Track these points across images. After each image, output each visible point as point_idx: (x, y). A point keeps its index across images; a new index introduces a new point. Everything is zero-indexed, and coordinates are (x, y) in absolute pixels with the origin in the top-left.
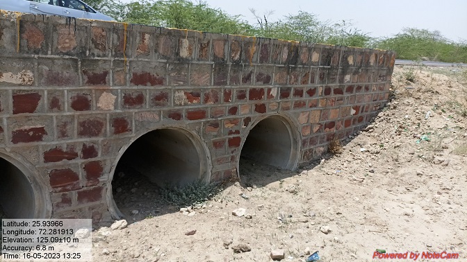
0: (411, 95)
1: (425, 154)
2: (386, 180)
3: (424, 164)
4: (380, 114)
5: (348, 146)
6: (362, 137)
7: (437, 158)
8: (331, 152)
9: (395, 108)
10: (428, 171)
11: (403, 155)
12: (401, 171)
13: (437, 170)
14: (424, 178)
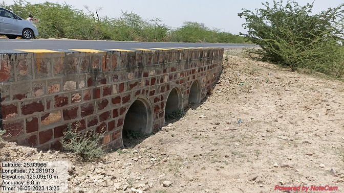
0: (229, 67)
1: (245, 90)
2: (235, 101)
3: (246, 94)
4: (221, 76)
5: (214, 91)
6: (217, 86)
7: (250, 91)
8: (209, 94)
9: (225, 73)
10: (248, 96)
11: (238, 92)
12: (239, 97)
13: (251, 95)
14: (248, 99)
